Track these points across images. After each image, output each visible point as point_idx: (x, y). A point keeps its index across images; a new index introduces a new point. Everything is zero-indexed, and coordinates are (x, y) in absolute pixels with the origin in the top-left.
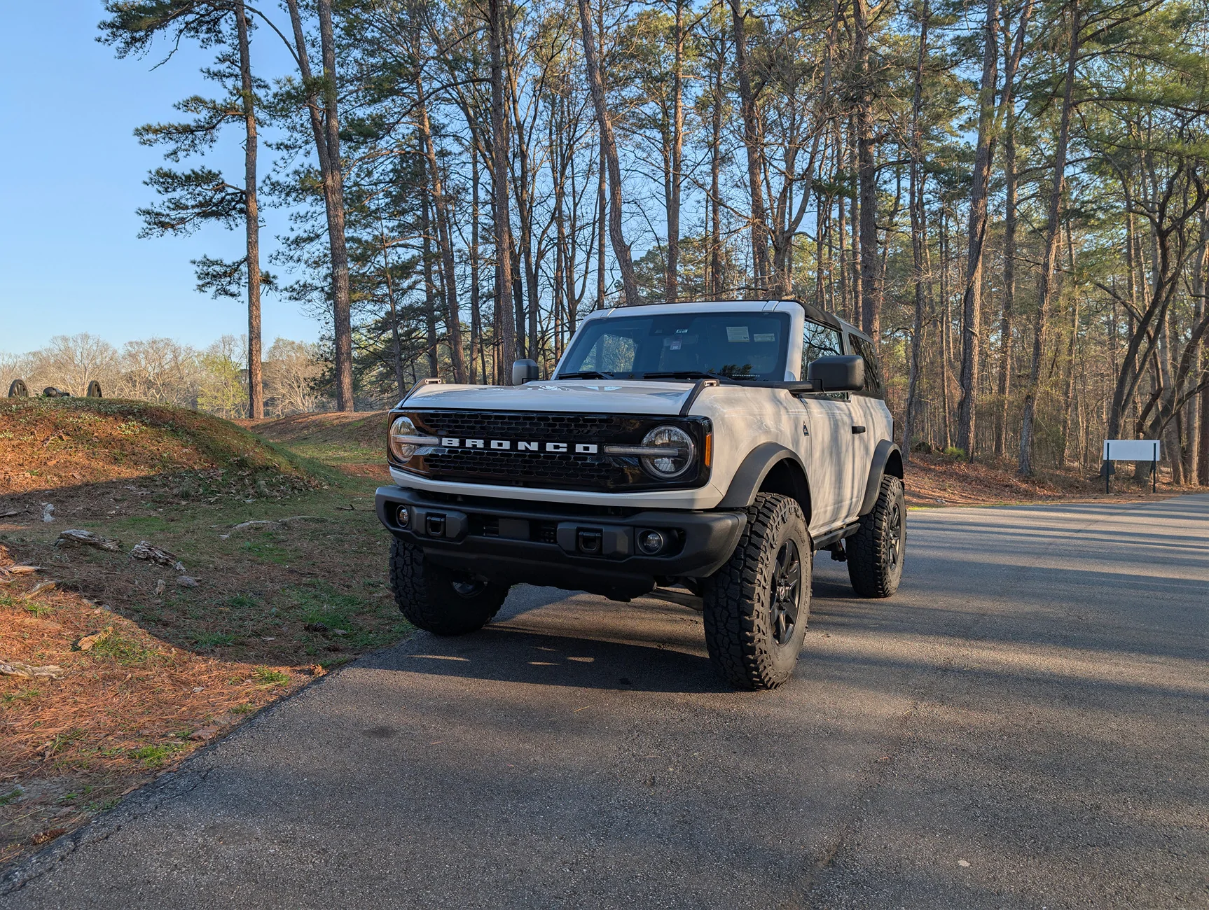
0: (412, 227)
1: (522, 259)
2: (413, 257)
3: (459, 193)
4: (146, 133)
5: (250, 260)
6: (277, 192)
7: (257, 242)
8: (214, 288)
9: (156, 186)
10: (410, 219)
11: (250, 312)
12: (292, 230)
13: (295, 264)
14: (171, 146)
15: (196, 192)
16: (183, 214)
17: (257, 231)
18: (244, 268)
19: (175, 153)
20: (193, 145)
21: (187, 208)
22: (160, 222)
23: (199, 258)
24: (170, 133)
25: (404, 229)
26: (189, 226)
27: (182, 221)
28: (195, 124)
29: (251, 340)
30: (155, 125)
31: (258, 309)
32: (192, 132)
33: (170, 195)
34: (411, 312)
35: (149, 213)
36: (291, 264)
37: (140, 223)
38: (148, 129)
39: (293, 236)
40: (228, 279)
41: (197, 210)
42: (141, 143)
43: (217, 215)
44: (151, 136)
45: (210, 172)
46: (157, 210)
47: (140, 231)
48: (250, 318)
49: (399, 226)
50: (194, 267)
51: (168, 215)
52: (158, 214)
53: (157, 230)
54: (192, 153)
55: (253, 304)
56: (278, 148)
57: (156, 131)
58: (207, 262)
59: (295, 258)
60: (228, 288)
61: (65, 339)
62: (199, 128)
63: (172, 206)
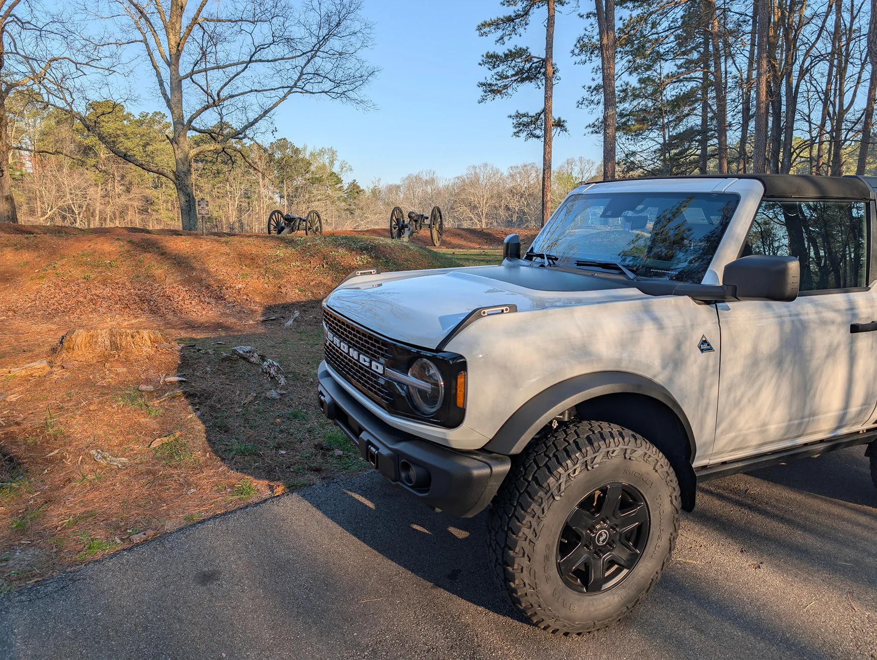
0: (696, 62)
1: (784, 82)
2: (692, 88)
3: (740, 26)
4: (483, 27)
5: (546, 111)
6: (584, 52)
7: (551, 96)
8: (525, 133)
9: (487, 65)
10: (695, 55)
11: (545, 149)
12: (593, 80)
13: (595, 106)
14: (500, 33)
15: (512, 65)
16: (506, 81)
17: (551, 88)
18: (542, 116)
19: (502, 38)
20: (514, 29)
21: (508, 77)
22: (492, 90)
23: (513, 114)
24: (498, 24)
25: (689, 65)
26: (510, 91)
27: (506, 87)
28: (514, 14)
29: (544, 170)
30: (488, 21)
31: (550, 147)
32: (513, 20)
33: (495, 71)
34: (689, 134)
35: (484, 85)
36: (593, 106)
37: (480, 92)
38: (484, 25)
39: (593, 85)
40: (533, 126)
41: (514, 78)
42: (480, 36)
43: (529, 79)
44: (487, 29)
45: (520, 49)
46: (489, 82)
47: (479, 98)
48: (545, 153)
49: (686, 63)
50: (511, 119)
51: (496, 84)
52: (490, 85)
53: (491, 96)
54: (513, 36)
55: (547, 144)
56: (588, 17)
57: (489, 25)
58: (519, 115)
59: (596, 102)
60: (534, 132)
61: (475, 167)
62: (518, 16)
63: (498, 78)
